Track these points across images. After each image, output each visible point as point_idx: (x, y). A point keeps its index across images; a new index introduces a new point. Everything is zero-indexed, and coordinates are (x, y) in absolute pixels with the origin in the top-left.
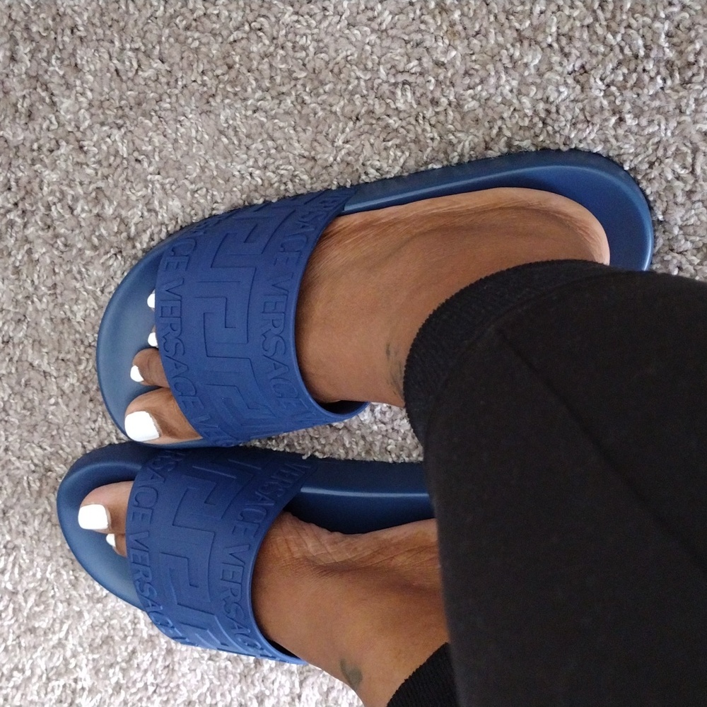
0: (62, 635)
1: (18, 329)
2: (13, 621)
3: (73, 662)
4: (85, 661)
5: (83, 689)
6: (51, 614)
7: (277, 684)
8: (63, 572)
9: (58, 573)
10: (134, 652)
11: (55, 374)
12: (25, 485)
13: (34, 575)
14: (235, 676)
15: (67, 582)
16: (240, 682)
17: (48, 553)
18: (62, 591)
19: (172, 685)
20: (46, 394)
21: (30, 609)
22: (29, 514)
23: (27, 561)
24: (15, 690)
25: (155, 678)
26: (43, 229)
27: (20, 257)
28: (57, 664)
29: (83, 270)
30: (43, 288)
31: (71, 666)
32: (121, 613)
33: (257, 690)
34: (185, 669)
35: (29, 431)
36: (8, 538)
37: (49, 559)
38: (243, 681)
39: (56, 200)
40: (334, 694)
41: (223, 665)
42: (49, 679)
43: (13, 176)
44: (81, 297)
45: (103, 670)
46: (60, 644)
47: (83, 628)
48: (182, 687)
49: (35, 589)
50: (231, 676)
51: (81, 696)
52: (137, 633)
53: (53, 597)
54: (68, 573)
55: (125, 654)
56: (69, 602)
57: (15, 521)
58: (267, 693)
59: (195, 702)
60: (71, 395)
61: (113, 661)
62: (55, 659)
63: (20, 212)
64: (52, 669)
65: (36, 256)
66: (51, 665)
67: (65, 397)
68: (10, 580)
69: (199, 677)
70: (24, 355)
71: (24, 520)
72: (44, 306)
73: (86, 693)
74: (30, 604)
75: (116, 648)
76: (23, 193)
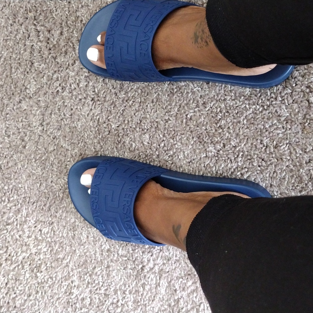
0: (68, 260)
1: (58, 132)
2: (50, 256)
3: (71, 274)
4: (76, 273)
5: (75, 286)
6: (64, 252)
7: (150, 279)
8: (70, 233)
9: (68, 233)
10: (95, 267)
11: (70, 149)
12: (58, 195)
13: (59, 235)
14: (133, 276)
15: (71, 237)
16: (136, 279)
17: (64, 224)
18: (69, 241)
19: (109, 281)
20: (67, 157)
21: (57, 250)
22: (58, 208)
23: (57, 228)
24: (49, 288)
25: (102, 279)
26: (68, 93)
27: (60, 104)
28: (66, 274)
29: (81, 108)
30: (67, 115)
31: (71, 275)
32: (90, 250)
33: (142, 282)
34: (114, 274)
35: (60, 173)
36: (50, 219)
37: (64, 227)
38: (137, 278)
39: (73, 82)
40: (173, 282)
41: (129, 271)
42: (62, 282)
43: (60, 75)
44: (80, 118)
45: (83, 276)
46: (67, 266)
47: (76, 258)
48: (113, 283)
49: (59, 240)
50: (132, 277)
51: (74, 289)
52: (96, 258)
53: (65, 244)
54: (71, 233)
55: (91, 268)
56: (71, 246)
57: (53, 211)
58: (146, 283)
59: (118, 290)
60: (75, 157)
61: (87, 272)
62: (65, 272)
63: (61, 88)
64: (63, 277)
65: (66, 104)
66: (63, 276)
67: (73, 158)
68: (50, 237)
69: (120, 278)
70: (60, 143)
71: (56, 211)
72: (67, 122)
73: (76, 288)
74: (56, 248)
75: (88, 265)
76: (62, 80)
